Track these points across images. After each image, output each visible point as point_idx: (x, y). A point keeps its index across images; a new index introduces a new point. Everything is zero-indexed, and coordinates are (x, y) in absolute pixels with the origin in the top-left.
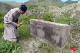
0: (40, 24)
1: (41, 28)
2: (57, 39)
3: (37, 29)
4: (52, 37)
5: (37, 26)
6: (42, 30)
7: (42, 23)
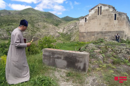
0: (60, 54)
1: (62, 58)
2: (81, 65)
3: (56, 60)
4: (76, 65)
5: (56, 56)
6: (63, 59)
7: (63, 52)
